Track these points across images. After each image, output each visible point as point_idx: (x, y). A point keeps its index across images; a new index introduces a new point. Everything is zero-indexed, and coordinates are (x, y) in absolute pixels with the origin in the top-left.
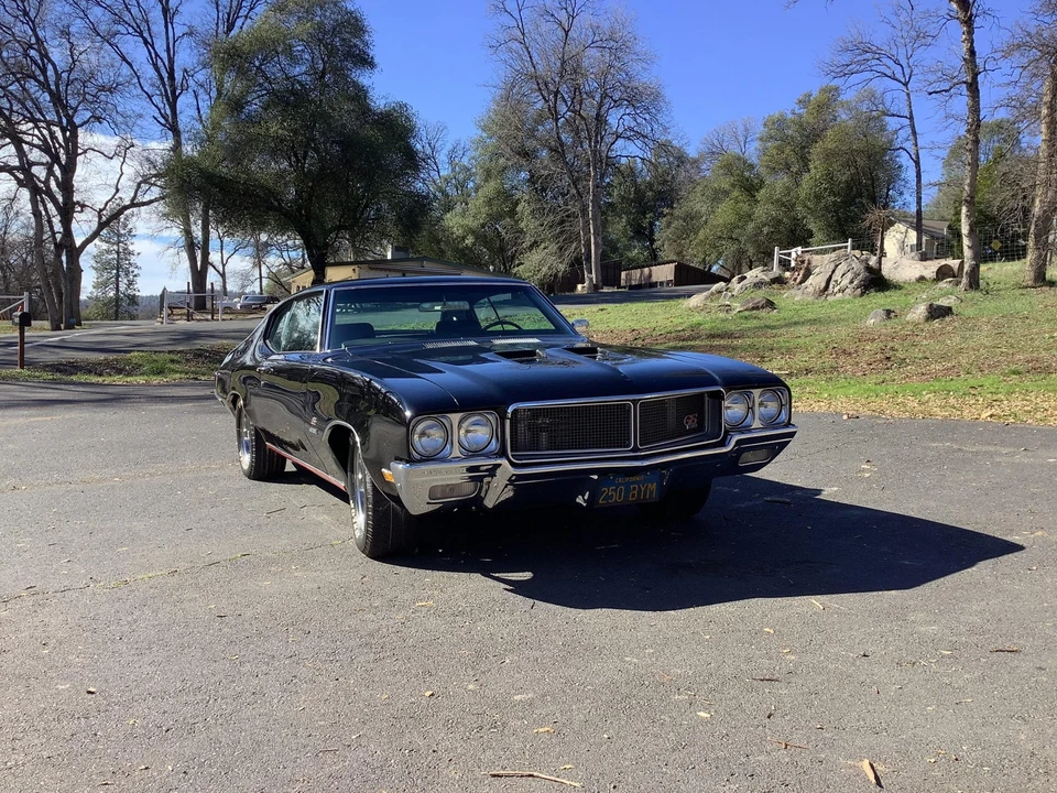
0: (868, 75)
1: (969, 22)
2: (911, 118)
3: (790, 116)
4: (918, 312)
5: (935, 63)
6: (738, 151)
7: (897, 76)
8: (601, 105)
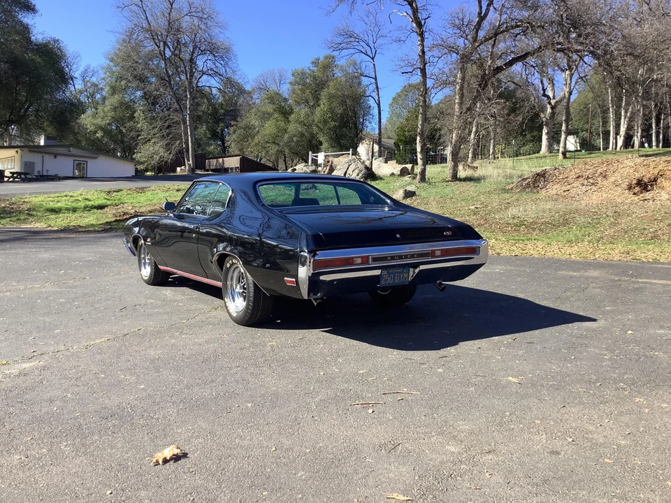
0: (352, 51)
1: (421, 35)
2: (376, 79)
3: (308, 71)
4: (399, 194)
5: (404, 55)
6: (276, 89)
7: (368, 53)
8: (193, 52)
